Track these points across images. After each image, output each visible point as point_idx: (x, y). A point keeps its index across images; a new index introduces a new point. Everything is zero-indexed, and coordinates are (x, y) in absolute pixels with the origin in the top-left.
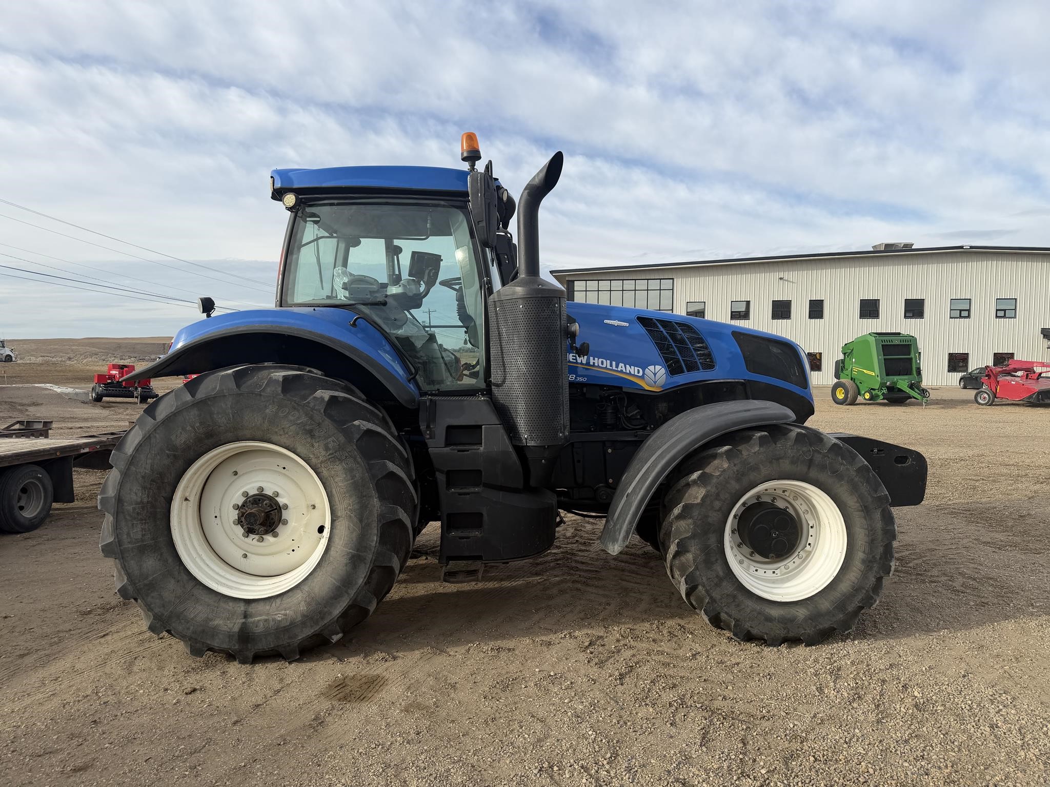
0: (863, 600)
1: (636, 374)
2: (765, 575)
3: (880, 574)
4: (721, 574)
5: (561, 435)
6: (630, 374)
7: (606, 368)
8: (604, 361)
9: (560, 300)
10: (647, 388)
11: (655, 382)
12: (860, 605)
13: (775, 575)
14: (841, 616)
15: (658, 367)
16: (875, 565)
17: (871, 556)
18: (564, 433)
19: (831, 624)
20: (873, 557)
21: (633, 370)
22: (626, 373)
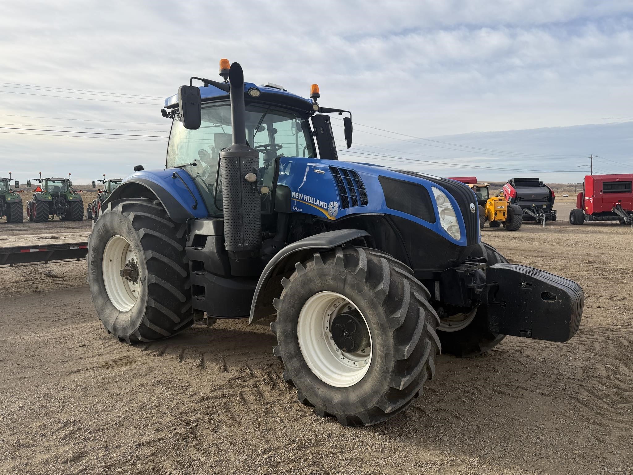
0: (379, 403)
1: (324, 207)
2: (348, 363)
3: (393, 385)
4: (293, 352)
5: (240, 245)
6: (321, 207)
7: (311, 203)
8: (310, 197)
9: (240, 159)
10: (329, 217)
11: (333, 214)
12: (377, 406)
13: (354, 365)
14: (363, 410)
15: (335, 203)
16: (388, 376)
17: (385, 368)
18: (243, 244)
19: (356, 414)
20: (387, 368)
21: (323, 204)
22: (319, 206)
